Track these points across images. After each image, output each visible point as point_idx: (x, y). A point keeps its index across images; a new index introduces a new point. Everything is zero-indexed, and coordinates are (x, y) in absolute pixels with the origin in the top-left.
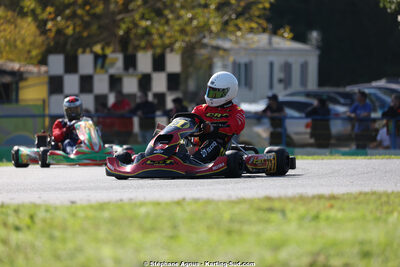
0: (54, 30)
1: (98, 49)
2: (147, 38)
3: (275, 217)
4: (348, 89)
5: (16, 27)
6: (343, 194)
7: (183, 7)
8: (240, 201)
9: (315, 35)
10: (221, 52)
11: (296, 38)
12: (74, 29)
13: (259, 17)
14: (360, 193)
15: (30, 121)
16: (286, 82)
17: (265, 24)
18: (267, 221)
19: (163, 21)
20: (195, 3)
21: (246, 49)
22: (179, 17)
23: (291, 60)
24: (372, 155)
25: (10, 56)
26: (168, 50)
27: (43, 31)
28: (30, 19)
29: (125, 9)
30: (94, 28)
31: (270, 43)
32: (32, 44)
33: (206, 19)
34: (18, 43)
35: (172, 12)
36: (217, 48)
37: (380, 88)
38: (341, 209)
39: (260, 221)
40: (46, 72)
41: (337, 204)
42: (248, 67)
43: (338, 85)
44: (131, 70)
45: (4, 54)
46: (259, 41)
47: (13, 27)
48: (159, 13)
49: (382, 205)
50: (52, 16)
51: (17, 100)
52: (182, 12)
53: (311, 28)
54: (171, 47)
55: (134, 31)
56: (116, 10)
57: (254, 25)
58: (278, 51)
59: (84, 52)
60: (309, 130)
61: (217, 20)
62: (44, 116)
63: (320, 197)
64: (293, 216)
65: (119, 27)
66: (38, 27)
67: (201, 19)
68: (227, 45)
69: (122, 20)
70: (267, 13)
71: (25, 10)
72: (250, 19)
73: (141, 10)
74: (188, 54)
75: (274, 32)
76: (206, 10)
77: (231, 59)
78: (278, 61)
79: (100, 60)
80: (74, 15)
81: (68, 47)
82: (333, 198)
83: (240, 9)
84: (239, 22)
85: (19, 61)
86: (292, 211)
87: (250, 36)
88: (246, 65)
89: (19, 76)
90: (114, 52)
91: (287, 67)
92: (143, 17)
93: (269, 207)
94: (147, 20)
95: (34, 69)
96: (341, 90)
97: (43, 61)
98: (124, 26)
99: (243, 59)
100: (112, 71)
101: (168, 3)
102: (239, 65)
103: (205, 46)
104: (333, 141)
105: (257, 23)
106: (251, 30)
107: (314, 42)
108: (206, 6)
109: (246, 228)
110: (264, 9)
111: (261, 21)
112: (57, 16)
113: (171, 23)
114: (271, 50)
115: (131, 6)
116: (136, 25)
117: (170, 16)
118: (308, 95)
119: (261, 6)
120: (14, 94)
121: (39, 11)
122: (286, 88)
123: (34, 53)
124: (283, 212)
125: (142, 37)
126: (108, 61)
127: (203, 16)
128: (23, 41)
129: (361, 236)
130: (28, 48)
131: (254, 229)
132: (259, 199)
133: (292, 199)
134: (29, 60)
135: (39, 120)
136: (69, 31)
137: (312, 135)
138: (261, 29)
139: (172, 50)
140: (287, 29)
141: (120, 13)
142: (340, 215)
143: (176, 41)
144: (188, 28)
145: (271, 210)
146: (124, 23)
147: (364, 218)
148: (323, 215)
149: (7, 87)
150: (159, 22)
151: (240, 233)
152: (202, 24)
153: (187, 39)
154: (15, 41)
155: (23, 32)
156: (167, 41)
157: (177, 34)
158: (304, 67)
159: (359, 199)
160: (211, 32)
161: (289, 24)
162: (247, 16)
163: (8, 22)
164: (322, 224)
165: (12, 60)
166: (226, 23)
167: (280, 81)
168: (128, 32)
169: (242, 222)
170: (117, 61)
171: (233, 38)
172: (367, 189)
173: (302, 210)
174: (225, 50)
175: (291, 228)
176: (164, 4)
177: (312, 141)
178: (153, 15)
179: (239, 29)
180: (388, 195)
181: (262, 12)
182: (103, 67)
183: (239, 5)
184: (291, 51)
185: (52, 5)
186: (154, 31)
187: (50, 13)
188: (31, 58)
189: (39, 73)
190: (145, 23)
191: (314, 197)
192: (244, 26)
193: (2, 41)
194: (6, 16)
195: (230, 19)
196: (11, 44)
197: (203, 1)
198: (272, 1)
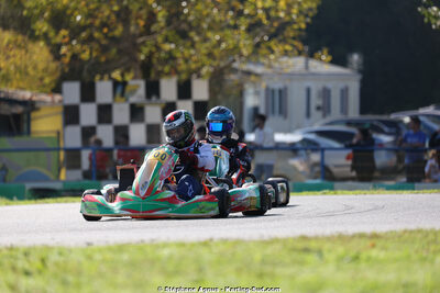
0: (69, 54)
1: (116, 75)
2: (171, 62)
3: (311, 258)
4: (393, 117)
5: (27, 51)
6: (387, 233)
7: (210, 28)
8: (273, 241)
9: (355, 57)
10: (253, 78)
11: (334, 62)
12: (91, 54)
13: (294, 38)
14: (405, 231)
15: (43, 154)
16: (325, 109)
17: (300, 46)
18: (302, 263)
19: (189, 44)
20: (223, 24)
21: (281, 74)
22: (206, 40)
23: (330, 85)
24: (419, 189)
25: (21, 84)
26: (194, 76)
27: (57, 56)
28: (42, 44)
29: (147, 31)
30: (114, 51)
31: (307, 67)
32: (45, 70)
33: (235, 41)
34: (30, 70)
35: (199, 34)
36: (249, 73)
37: (428, 116)
38: (384, 248)
39: (295, 262)
40: (60, 101)
41: (380, 243)
42: (282, 93)
43: (381, 112)
44: (154, 98)
45: (15, 83)
46: (294, 65)
47: (23, 52)
48: (184, 35)
49: (428, 243)
50: (67, 40)
51: (29, 132)
52: (210, 34)
53: (352, 50)
54: (197, 73)
55: (156, 55)
56: (137, 32)
57: (288, 47)
58: (316, 75)
59: (102, 79)
60: (350, 162)
61: (248, 42)
62: (59, 149)
63: (362, 236)
64: (330, 257)
65: (140, 51)
66: (52, 52)
67: (230, 42)
68: (259, 70)
69: (144, 43)
70: (304, 34)
71: (37, 33)
72: (284, 41)
73: (164, 32)
74: (217, 80)
75: (311, 55)
76: (236, 32)
77: (264, 85)
78: (316, 87)
79: (120, 87)
80: (91, 39)
81: (85, 74)
82: (375, 236)
83: (273, 30)
84: (272, 44)
85: (31, 89)
86: (330, 251)
87: (285, 59)
88: (280, 91)
89: (30, 106)
90: (135, 78)
91: (326, 93)
92: (167, 40)
93: (304, 247)
94: (171, 42)
95: (48, 98)
96: (385, 117)
97: (57, 90)
98: (145, 50)
99: (277, 85)
100: (133, 99)
101: (194, 24)
102: (273, 91)
103: (235, 71)
104: (377, 174)
105: (294, 46)
106: (286, 53)
107: (355, 66)
108: (236, 27)
109: (279, 270)
110: (300, 29)
112: (72, 39)
113: (197, 46)
114: (307, 74)
115: (154, 28)
116: (158, 48)
117: (196, 39)
118: (349, 123)
119: (295, 26)
120: (25, 126)
121: (52, 34)
122: (324, 116)
123: (47, 80)
124: (320, 253)
125: (166, 61)
126: (128, 89)
127: (233, 39)
128: (35, 68)
129: (405, 277)
130: (40, 75)
131: (288, 271)
132: (294, 239)
133: (329, 239)
134: (42, 88)
135: (53, 154)
136: (85, 56)
137: (353, 167)
138: (296, 52)
139: (199, 76)
140: (325, 51)
141: (141, 35)
142: (382, 255)
143: (203, 65)
144: (216, 52)
145: (307, 250)
146: (146, 46)
147: (408, 258)
148: (364, 256)
149: (17, 117)
150: (184, 45)
151: (272, 276)
152: (231, 47)
153: (215, 64)
154: (26, 67)
155: (35, 57)
156: (193, 66)
157: (205, 59)
158: (344, 93)
159: (404, 237)
160: (241, 55)
161: (328, 45)
162: (281, 37)
163: (19, 47)
164: (363, 265)
165: (22, 89)
166: (258, 46)
167: (318, 108)
168: (150, 56)
169: (274, 264)
170: (138, 88)
171: (266, 61)
172: (413, 227)
173: (340, 250)
174: (257, 75)
175: (328, 270)
176: (190, 24)
177: (354, 174)
178: (177, 37)
179: (273, 52)
180: (436, 233)
181: (297, 33)
182: (123, 95)
183: (271, 26)
184: (330, 75)
185: (66, 28)
186: (178, 55)
187: (64, 37)
188: (44, 86)
189: (53, 102)
190: (168, 47)
191: (353, 236)
192: (278, 48)
193: (12, 68)
194: (16, 41)
195: (262, 41)
196: (22, 71)
197: (232, 22)
198: (309, 20)
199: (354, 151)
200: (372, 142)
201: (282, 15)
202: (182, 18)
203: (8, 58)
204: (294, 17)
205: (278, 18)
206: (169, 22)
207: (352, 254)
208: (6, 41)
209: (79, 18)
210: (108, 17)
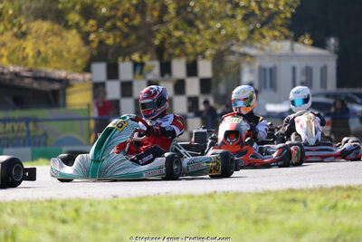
0: (97, 40)
1: (136, 57)
2: (181, 46)
3: (298, 207)
5: (62, 38)
6: (359, 186)
7: (212, 18)
8: (266, 193)
9: (332, 41)
10: (248, 59)
11: (315, 45)
12: (115, 39)
13: (281, 26)
15: (77, 124)
16: (308, 84)
17: (287, 32)
18: (290, 211)
19: (195, 30)
20: (223, 14)
21: (270, 56)
22: (208, 27)
23: (311, 64)
25: (58, 65)
26: (200, 58)
28: (74, 32)
29: (161, 21)
30: (133, 37)
31: (292, 49)
32: (77, 54)
33: (233, 29)
34: (65, 53)
35: (203, 22)
36: (245, 55)
38: (357, 199)
39: (283, 210)
40: (90, 79)
41: (353, 194)
42: (273, 71)
43: (354, 87)
44: (167, 76)
45: (53, 64)
46: (282, 48)
47: (59, 38)
48: (191, 24)
50: (94, 28)
51: (65, 105)
52: (212, 23)
53: (329, 35)
54: (202, 54)
55: (168, 41)
56: (152, 21)
58: (300, 56)
59: (124, 60)
61: (244, 29)
62: (89, 119)
63: (339, 188)
65: (154, 37)
66: (83, 38)
67: (229, 29)
68: (252, 52)
70: (289, 22)
71: (70, 23)
72: (273, 28)
73: (175, 21)
74: (218, 60)
75: (296, 39)
76: (233, 21)
77: (257, 65)
78: (300, 66)
79: (139, 67)
80: (114, 27)
81: (110, 56)
82: (350, 188)
83: (264, 19)
84: (264, 31)
85: (66, 69)
86: (312, 201)
87: (274, 43)
88: (271, 70)
89: (66, 83)
90: (151, 59)
91: (308, 71)
92: (176, 28)
93: (292, 198)
94: (180, 30)
95: (79, 77)
96: (358, 90)
97: (87, 69)
98: (159, 36)
99: (268, 64)
100: (150, 77)
101: (199, 14)
102: (265, 70)
103: (233, 53)
105: (280, 31)
106: (275, 38)
107: (332, 47)
108: (233, 17)
109: (271, 217)
110: (286, 18)
111: (283, 29)
112: (98, 28)
113: (202, 32)
114: (292, 55)
115: (166, 18)
116: (170, 35)
117: (201, 26)
118: (328, 96)
119: (282, 16)
120: (61, 101)
121: (82, 24)
123: (79, 62)
124: (305, 203)
125: (176, 46)
126: (145, 68)
127: (231, 26)
128: (69, 51)
130: (73, 57)
131: (278, 218)
132: (283, 191)
133: (312, 191)
134: (75, 68)
135: (85, 123)
136: (110, 41)
138: (283, 37)
139: (204, 58)
140: (307, 36)
141: (156, 24)
142: (355, 204)
143: (207, 49)
144: (218, 38)
145: (294, 201)
146: (159, 33)
148: (340, 205)
149: (55, 92)
150: (191, 32)
151: (266, 222)
152: (230, 33)
153: (217, 47)
154: (62, 51)
155: (69, 43)
156: (199, 49)
157: (208, 43)
158: (324, 70)
160: (238, 40)
161: (308, 32)
162: (270, 25)
163: (56, 34)
164: (339, 213)
165: (59, 69)
166: (252, 32)
167: (302, 83)
168: (163, 41)
169: (268, 212)
170: (154, 67)
171: (258, 45)
173: (322, 200)
174: (251, 56)
175: (312, 217)
176: (195, 15)
178: (185, 26)
179: (264, 37)
181: (284, 21)
182: (141, 73)
183: (263, 15)
184: (312, 56)
185: (94, 18)
186: (186, 40)
187: (92, 26)
188: (77, 67)
189: (84, 80)
190: (178, 34)
191: (332, 188)
192: (268, 33)
193: (50, 52)
194: (52, 30)
195: (255, 29)
196: (58, 54)
197: (230, 13)
198: (294, 11)
199: (332, 119)
200: (347, 110)
201: (271, 6)
202: (189, 9)
203: (46, 43)
204: (281, 8)
205: (268, 9)
206: (178, 13)
207: (332, 203)
208: (44, 30)
209: (104, 10)
210: (128, 9)
